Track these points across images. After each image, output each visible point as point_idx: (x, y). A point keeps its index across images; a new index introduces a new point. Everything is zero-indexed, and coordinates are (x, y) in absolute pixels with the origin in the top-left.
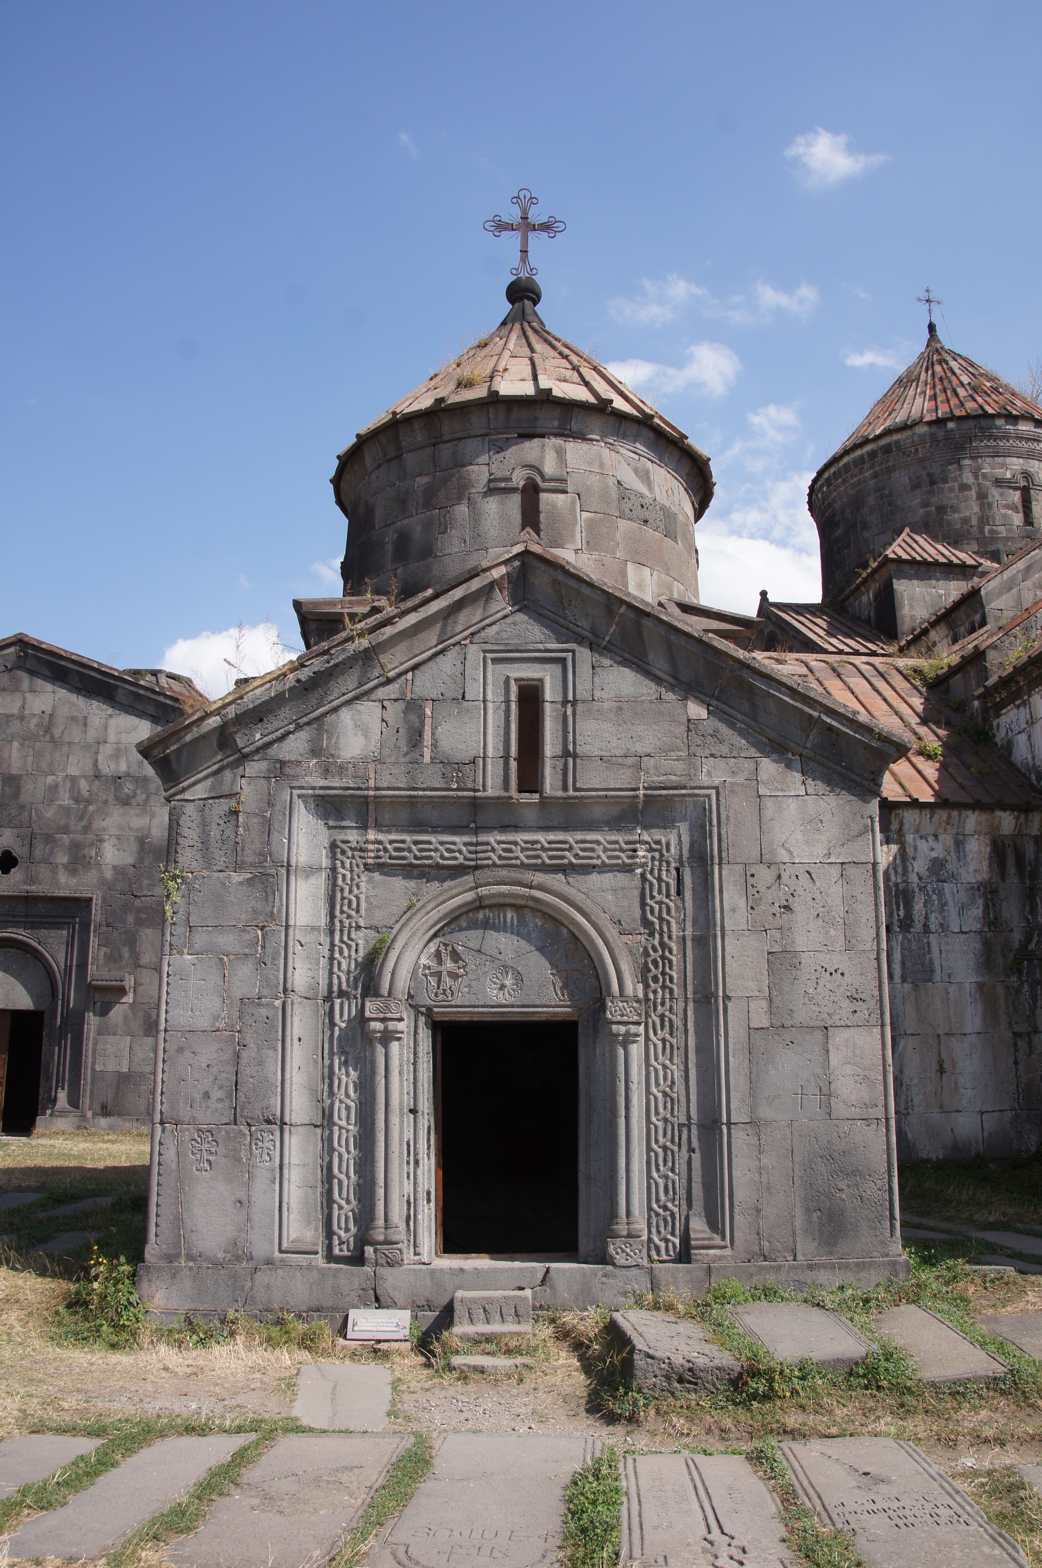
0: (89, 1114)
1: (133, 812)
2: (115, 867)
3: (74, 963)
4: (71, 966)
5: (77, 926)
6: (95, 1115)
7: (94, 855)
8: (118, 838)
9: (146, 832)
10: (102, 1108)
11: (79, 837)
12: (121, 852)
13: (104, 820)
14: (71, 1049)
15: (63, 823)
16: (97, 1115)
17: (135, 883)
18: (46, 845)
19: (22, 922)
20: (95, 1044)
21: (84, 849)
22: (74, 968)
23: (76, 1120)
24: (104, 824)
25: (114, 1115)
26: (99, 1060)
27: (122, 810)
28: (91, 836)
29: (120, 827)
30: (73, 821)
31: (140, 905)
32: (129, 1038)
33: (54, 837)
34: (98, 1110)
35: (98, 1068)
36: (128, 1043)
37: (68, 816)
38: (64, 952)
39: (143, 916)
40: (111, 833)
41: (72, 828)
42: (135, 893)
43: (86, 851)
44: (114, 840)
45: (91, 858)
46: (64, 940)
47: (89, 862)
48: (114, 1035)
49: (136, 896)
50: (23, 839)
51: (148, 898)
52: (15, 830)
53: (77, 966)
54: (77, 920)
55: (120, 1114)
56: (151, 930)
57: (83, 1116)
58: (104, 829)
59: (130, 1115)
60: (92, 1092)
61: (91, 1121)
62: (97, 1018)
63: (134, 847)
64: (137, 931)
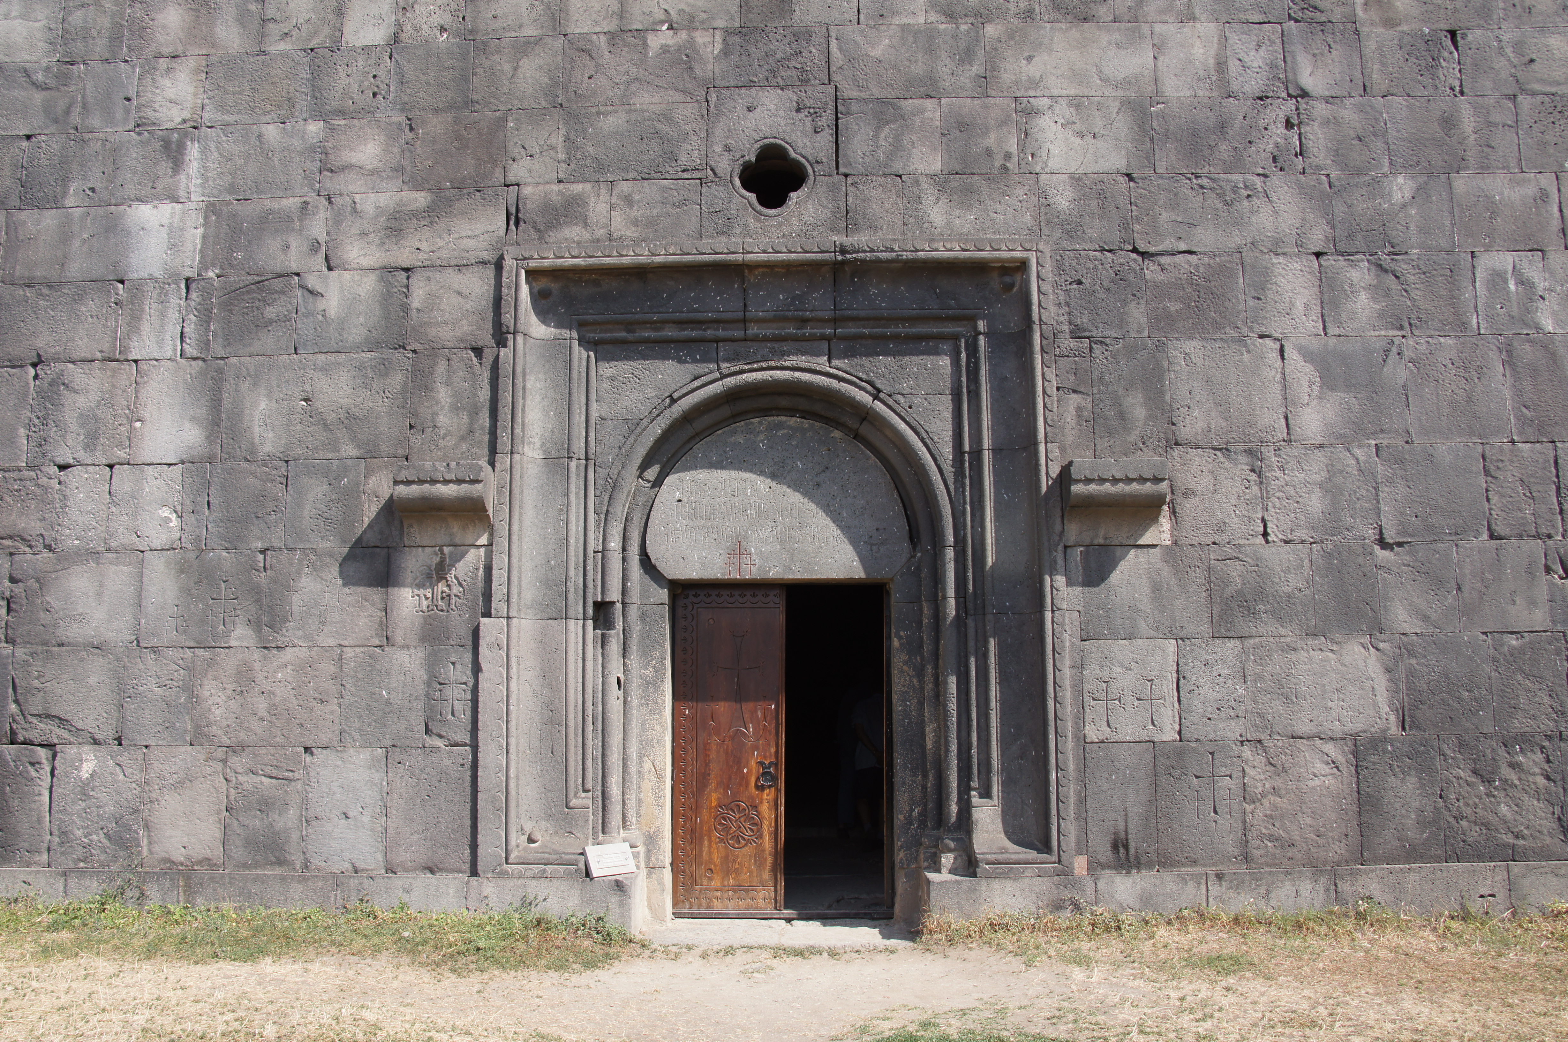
0: (1080, 865)
1: (1104, 38)
2: (1076, 179)
3: (986, 443)
4: (976, 454)
5: (982, 341)
6: (1095, 866)
7: (1014, 149)
8: (1076, 103)
9: (1149, 89)
10: (1115, 847)
11: (968, 105)
12: (1089, 138)
13: (1029, 59)
14: (1003, 680)
15: (919, 69)
16: (1103, 866)
17: (1138, 220)
18: (877, 130)
19: (823, 338)
20: (1079, 666)
21: (985, 134)
22: (987, 456)
23: (1043, 884)
24: (1033, 70)
25: (1149, 866)
26: (1095, 711)
27: (1074, 34)
28: (1000, 103)
29: (1077, 76)
30: (945, 67)
31: (1160, 277)
32: (1171, 646)
33: (896, 108)
34: (1105, 852)
35: (1092, 733)
36: (1172, 658)
37: (931, 51)
38: (948, 415)
39: (1173, 307)
40: (1055, 92)
41: (947, 82)
42: (1142, 246)
43: (991, 140)
44: (1063, 110)
45: (1008, 156)
46: (946, 383)
47: (1005, 168)
48: (1130, 637)
49: (1144, 254)
50: (814, 115)
51: (1179, 259)
52: (789, 93)
53: (996, 451)
54: (981, 325)
55: (1165, 862)
56: (1197, 343)
57: (1065, 873)
58: (1035, 84)
59: (1194, 862)
60: (1082, 801)
61: (1089, 883)
62: (1078, 589)
63: (1122, 125)
64: (1161, 346)
